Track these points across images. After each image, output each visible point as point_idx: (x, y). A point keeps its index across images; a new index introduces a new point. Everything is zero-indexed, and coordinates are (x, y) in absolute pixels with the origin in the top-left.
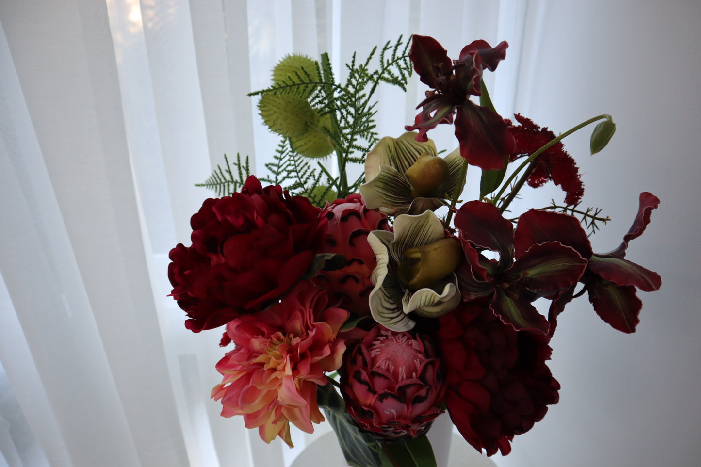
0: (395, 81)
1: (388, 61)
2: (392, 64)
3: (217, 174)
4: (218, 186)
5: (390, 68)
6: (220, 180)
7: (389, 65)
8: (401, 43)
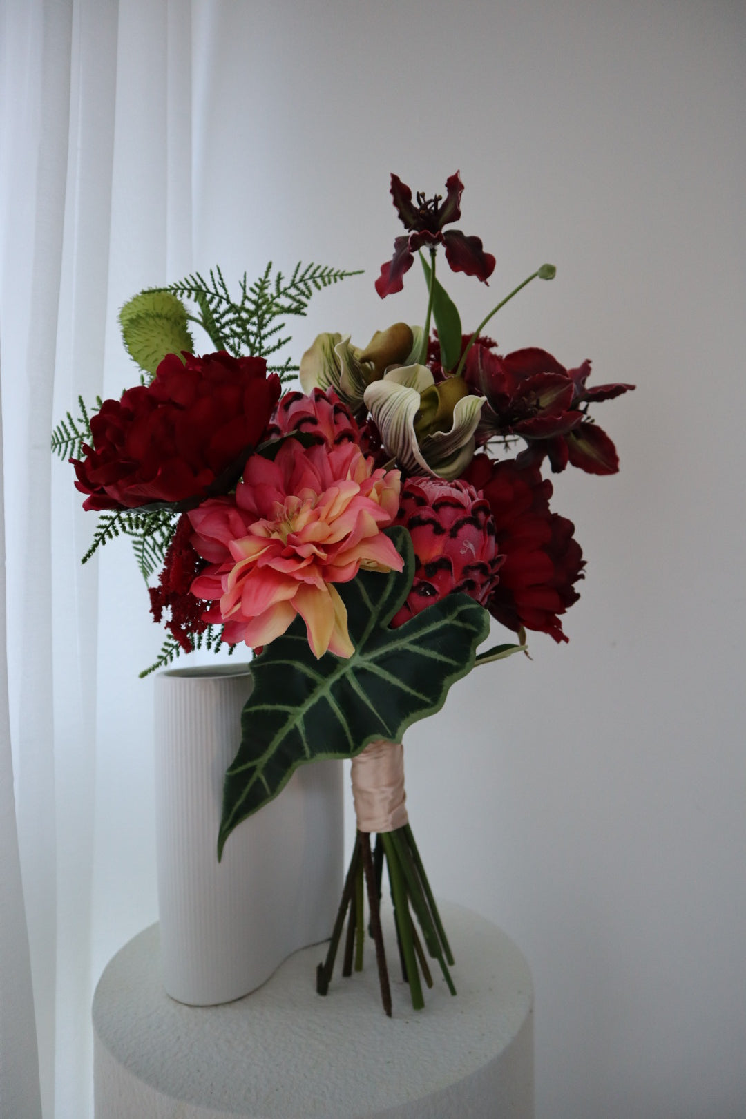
0: (288, 310)
1: (272, 295)
2: (278, 296)
3: (64, 427)
4: (63, 445)
5: (277, 301)
6: (68, 435)
7: (274, 298)
8: (282, 278)
